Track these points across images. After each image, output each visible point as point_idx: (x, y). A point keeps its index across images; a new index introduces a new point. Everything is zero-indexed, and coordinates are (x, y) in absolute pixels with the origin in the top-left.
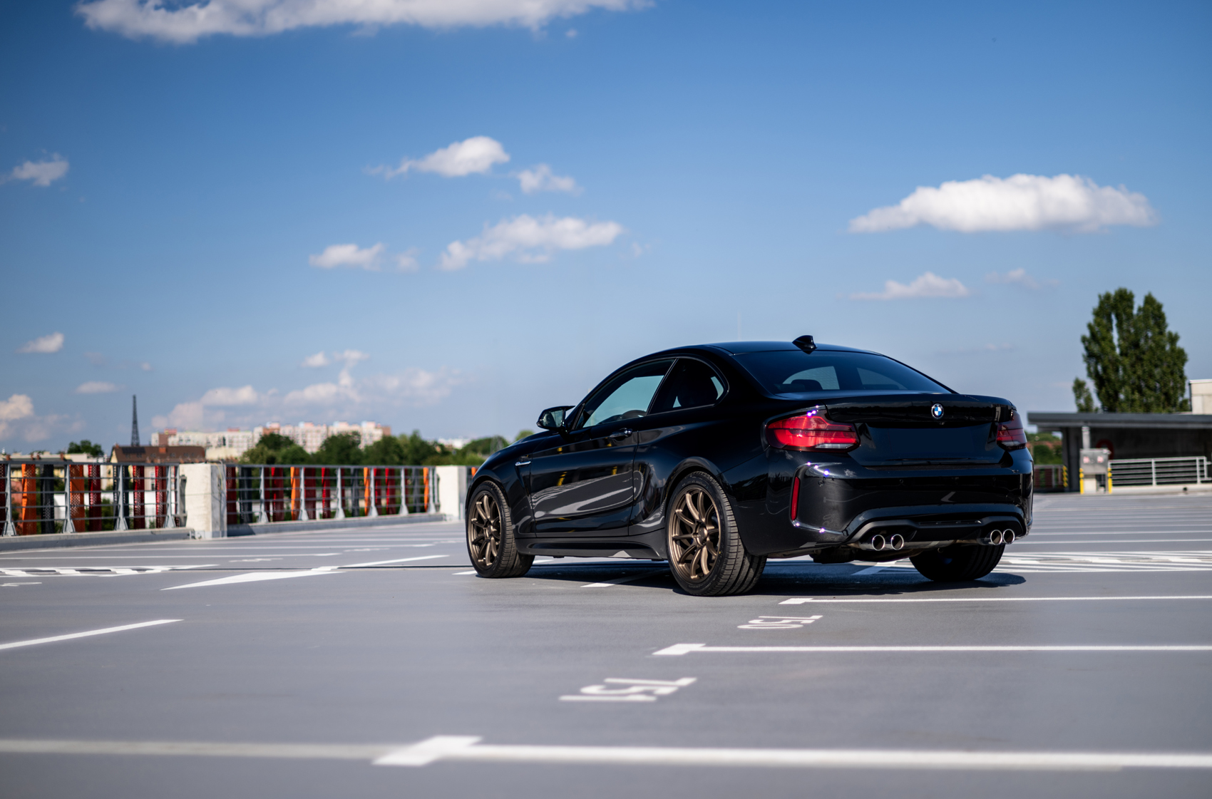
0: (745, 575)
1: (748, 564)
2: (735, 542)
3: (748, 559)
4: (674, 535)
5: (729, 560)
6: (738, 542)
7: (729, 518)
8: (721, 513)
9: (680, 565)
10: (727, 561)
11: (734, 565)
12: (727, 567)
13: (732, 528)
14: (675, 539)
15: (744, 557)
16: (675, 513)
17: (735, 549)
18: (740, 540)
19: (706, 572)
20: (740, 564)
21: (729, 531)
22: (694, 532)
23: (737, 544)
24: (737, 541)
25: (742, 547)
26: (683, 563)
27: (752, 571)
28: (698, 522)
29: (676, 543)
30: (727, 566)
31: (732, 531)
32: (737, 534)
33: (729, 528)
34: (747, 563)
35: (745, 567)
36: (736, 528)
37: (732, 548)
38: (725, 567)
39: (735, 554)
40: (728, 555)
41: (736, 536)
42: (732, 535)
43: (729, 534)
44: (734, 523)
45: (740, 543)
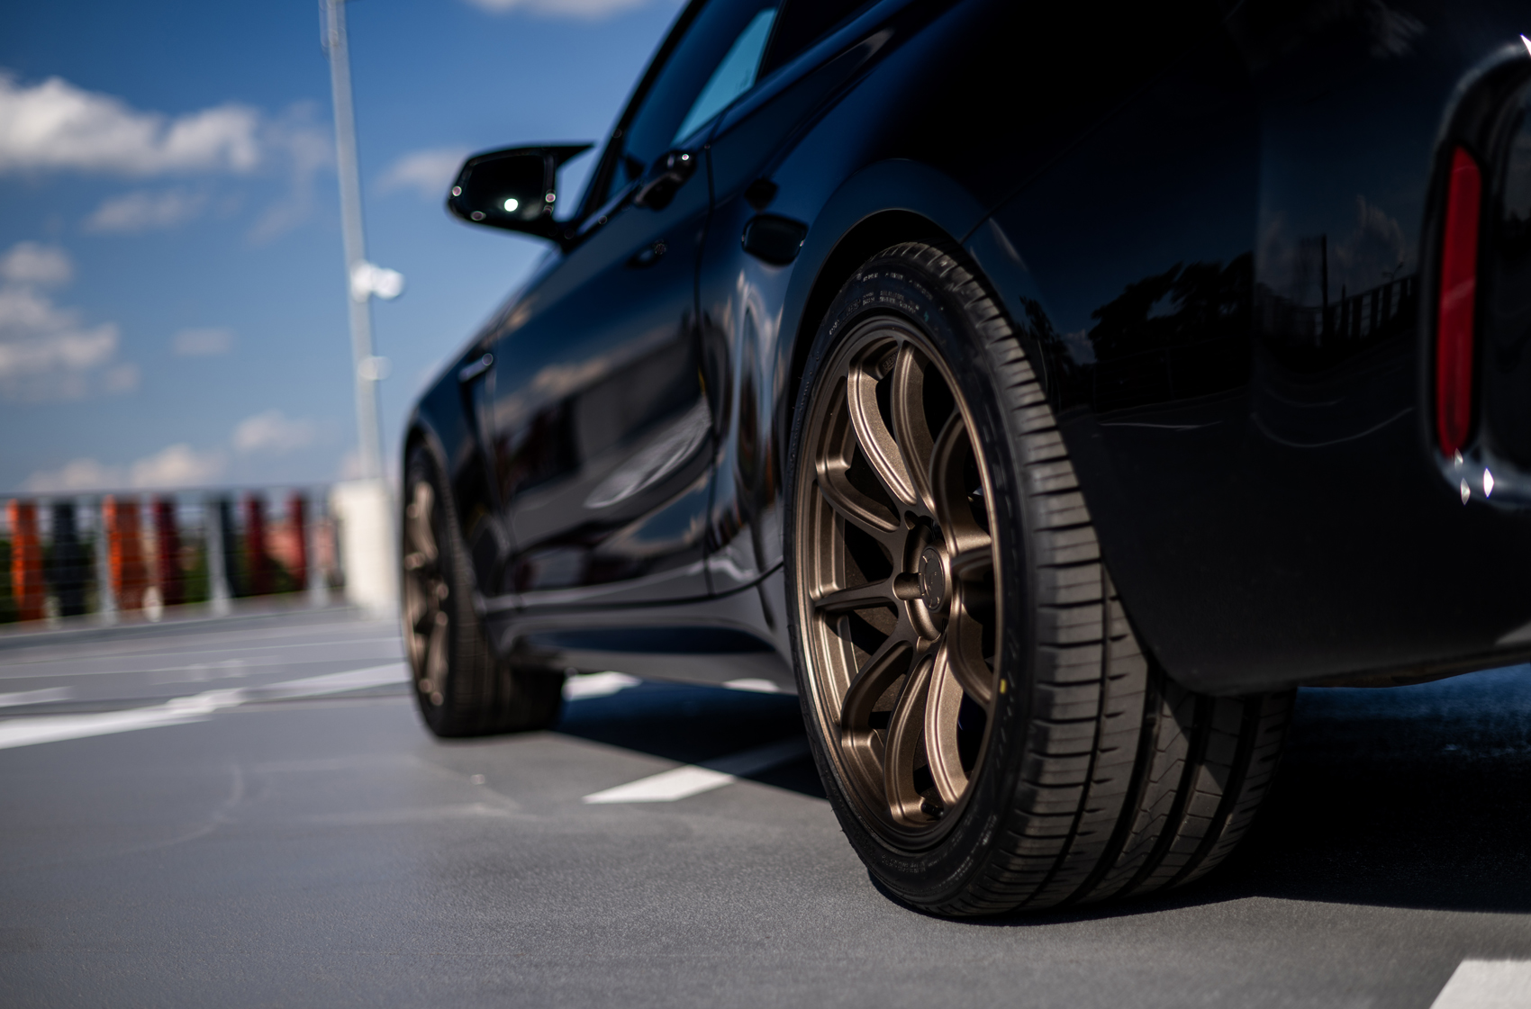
0: (1166, 806)
1: (1182, 746)
2: (1088, 623)
3: (1177, 713)
4: (819, 590)
5: (1057, 732)
6: (1106, 621)
7: (1042, 478)
8: (998, 452)
9: (849, 743)
10: (1044, 738)
11: (1093, 754)
12: (1052, 771)
13: (1062, 539)
14: (821, 610)
15: (1150, 706)
16: (816, 482)
17: (1088, 663)
18: (1116, 609)
19: (952, 786)
20: (1127, 748)
21: (1043, 558)
22: (899, 568)
23: (1097, 633)
24: (1096, 612)
25: (1130, 645)
26: (860, 731)
27: (1206, 783)
28: (910, 516)
29: (832, 627)
30: (1051, 766)
31: (1061, 558)
32: (1095, 572)
33: (1045, 540)
34: (1172, 737)
35: (1159, 762)
36: (1090, 534)
37: (1066, 657)
38: (1038, 769)
39: (1094, 691)
40: (1048, 702)
41: (1089, 582)
42: (1063, 577)
43: (1044, 576)
44: (1075, 508)
45: (1120, 627)
